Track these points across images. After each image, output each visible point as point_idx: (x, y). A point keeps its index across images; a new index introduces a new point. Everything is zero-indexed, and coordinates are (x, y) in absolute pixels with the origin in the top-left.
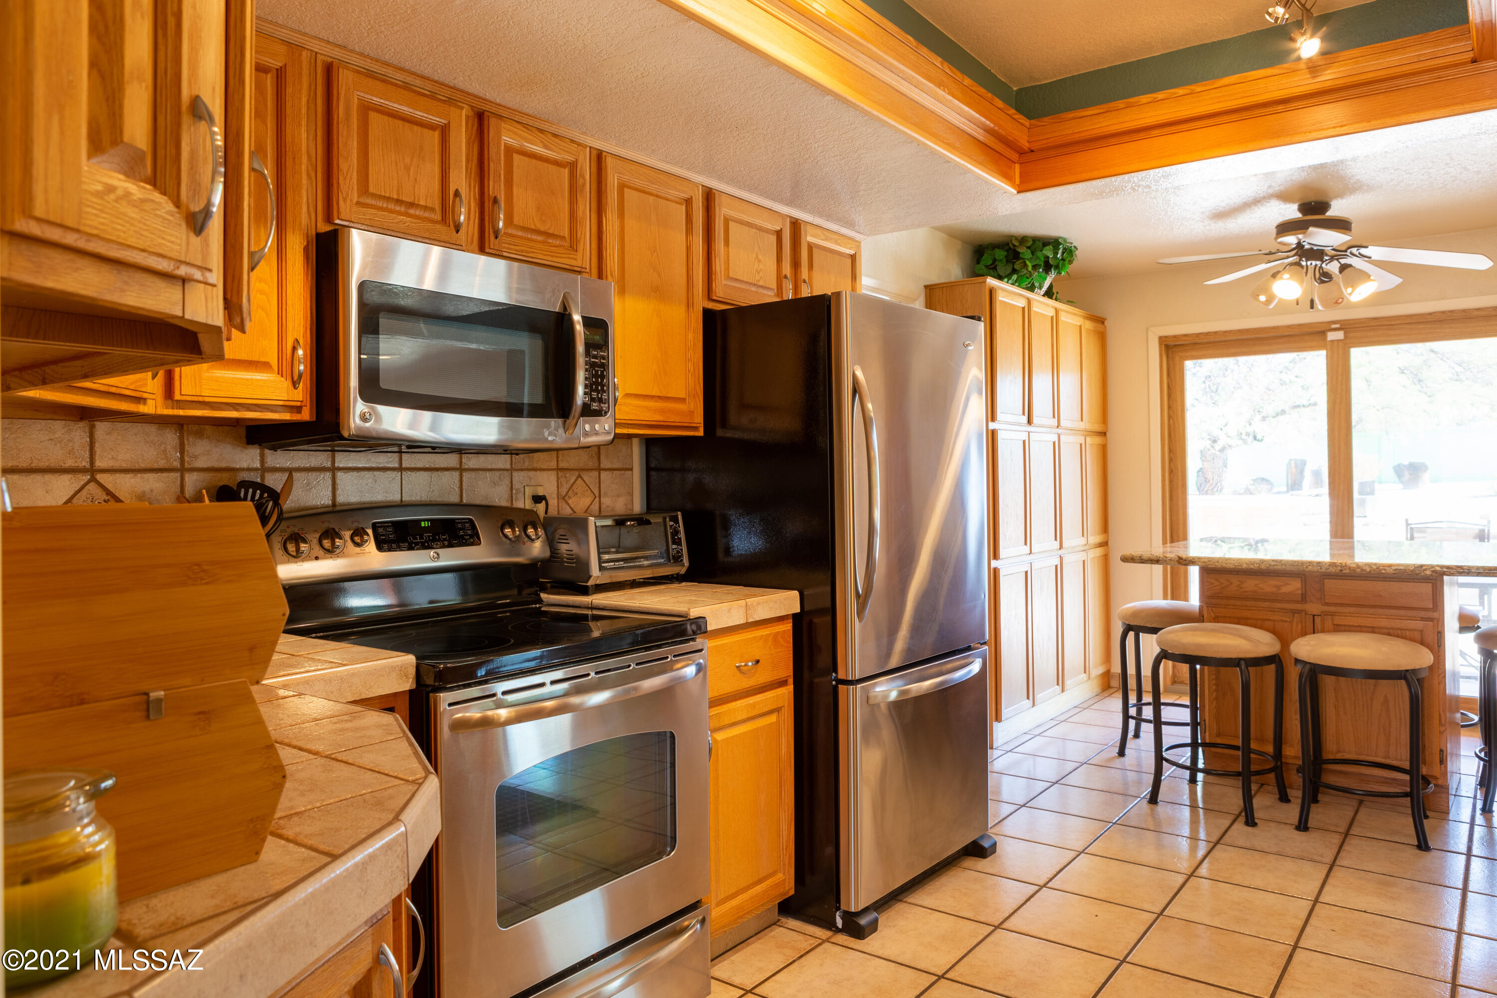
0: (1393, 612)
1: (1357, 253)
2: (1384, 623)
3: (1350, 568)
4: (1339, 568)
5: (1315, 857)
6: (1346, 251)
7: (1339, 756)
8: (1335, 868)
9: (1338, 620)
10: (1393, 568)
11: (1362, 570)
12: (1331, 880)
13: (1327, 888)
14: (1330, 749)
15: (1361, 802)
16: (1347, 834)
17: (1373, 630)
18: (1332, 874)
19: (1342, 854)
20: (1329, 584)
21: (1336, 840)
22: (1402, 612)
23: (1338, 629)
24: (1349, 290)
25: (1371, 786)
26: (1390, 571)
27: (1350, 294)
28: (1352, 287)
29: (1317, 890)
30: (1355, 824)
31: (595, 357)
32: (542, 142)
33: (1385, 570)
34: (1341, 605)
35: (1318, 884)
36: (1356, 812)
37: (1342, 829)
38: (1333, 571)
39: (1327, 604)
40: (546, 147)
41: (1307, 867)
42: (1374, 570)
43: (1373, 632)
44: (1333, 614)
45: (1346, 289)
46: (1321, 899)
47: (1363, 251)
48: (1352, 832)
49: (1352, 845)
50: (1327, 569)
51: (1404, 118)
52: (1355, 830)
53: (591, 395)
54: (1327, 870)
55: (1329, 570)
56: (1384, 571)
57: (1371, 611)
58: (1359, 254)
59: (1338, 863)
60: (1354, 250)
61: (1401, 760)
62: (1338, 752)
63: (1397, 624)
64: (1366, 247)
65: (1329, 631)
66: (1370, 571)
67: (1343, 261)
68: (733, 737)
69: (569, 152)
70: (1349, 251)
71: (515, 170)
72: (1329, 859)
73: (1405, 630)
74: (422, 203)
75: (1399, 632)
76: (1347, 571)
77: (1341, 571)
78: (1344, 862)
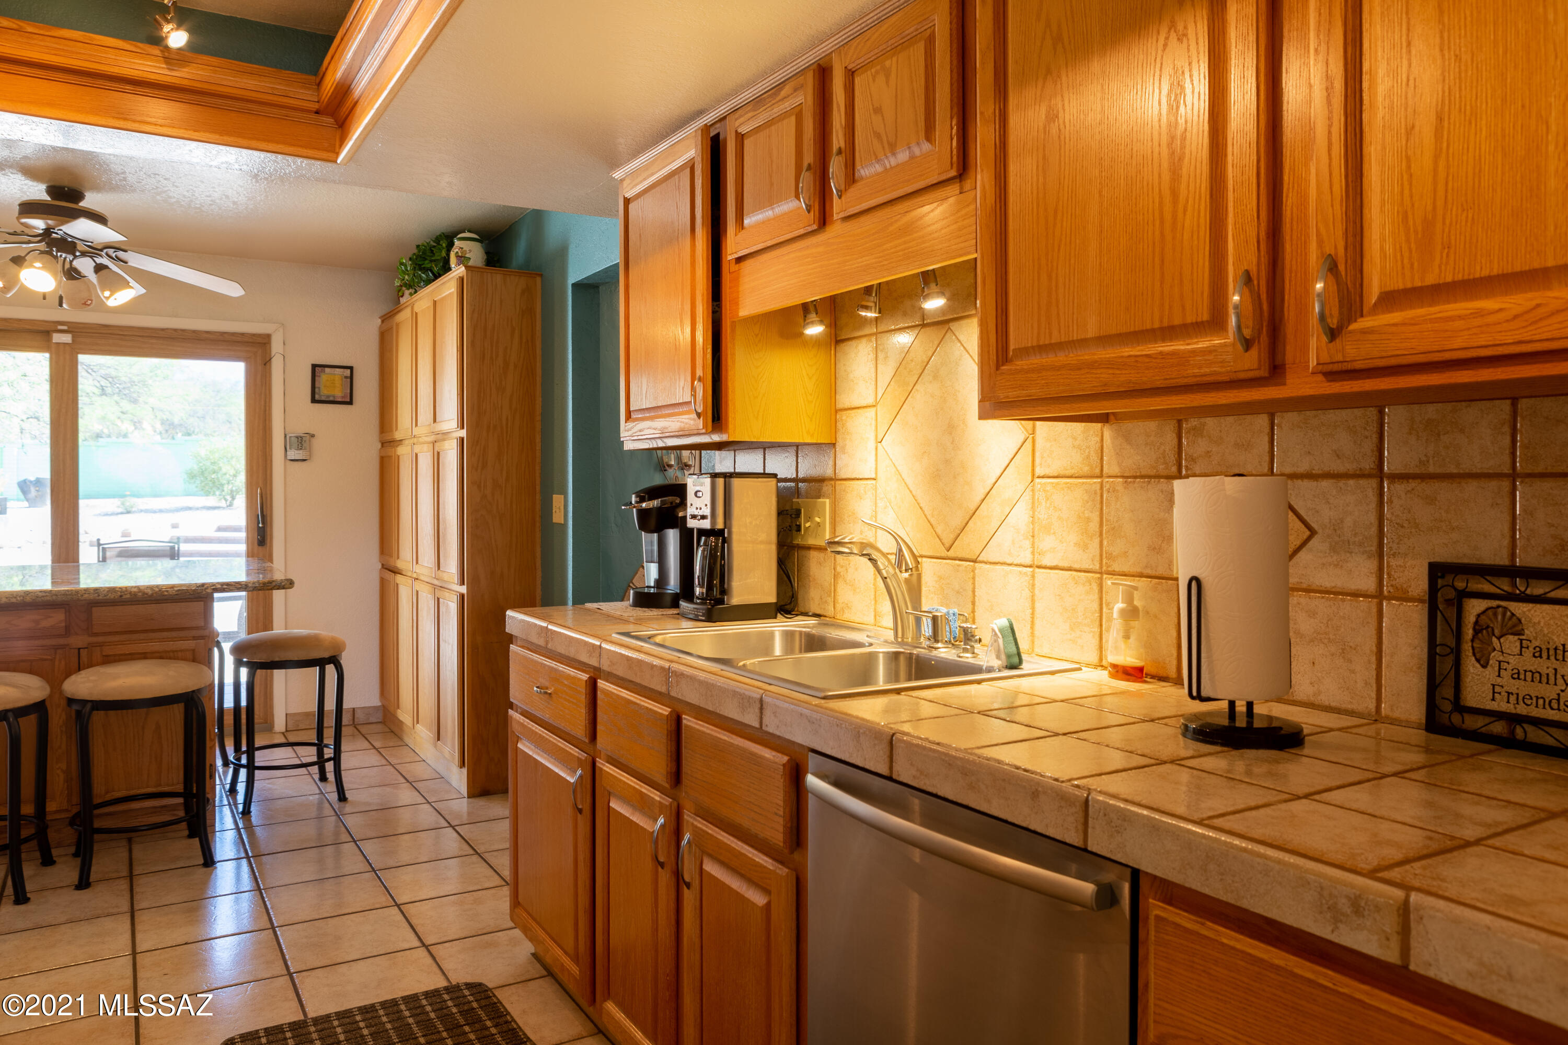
0: (165, 634)
1: (114, 256)
2: (156, 646)
3: (130, 593)
4: (119, 594)
5: (111, 911)
6: (101, 250)
7: (108, 797)
8: (136, 914)
9: (108, 651)
10: (176, 589)
11: (144, 593)
12: (138, 927)
13: (139, 937)
14: (100, 791)
15: (130, 841)
16: (131, 877)
17: (144, 656)
18: (136, 920)
19: (136, 898)
20: (97, 612)
21: (124, 885)
22: (174, 634)
23: (108, 660)
24: (107, 293)
25: (140, 820)
26: (171, 592)
27: (107, 298)
28: (110, 290)
29: (129, 942)
30: (134, 863)
33: (167, 591)
34: (110, 633)
35: (128, 936)
36: (130, 851)
37: (125, 873)
38: (112, 597)
39: (96, 635)
41: (108, 923)
42: (156, 593)
43: (145, 658)
44: (101, 645)
45: (103, 291)
46: (138, 950)
47: (121, 254)
48: (135, 873)
49: (141, 885)
50: (105, 596)
51: (254, 143)
52: (137, 870)
54: (129, 918)
55: (108, 597)
56: (166, 593)
57: (142, 636)
58: (116, 256)
59: (136, 907)
60: (111, 251)
61: (173, 785)
62: (107, 793)
63: (172, 646)
64: (125, 251)
65: (97, 664)
66: (152, 594)
67: (99, 260)
70: (105, 251)
72: (125, 906)
73: (176, 651)
75: (171, 654)
76: (128, 596)
77: (121, 596)
78: (144, 904)
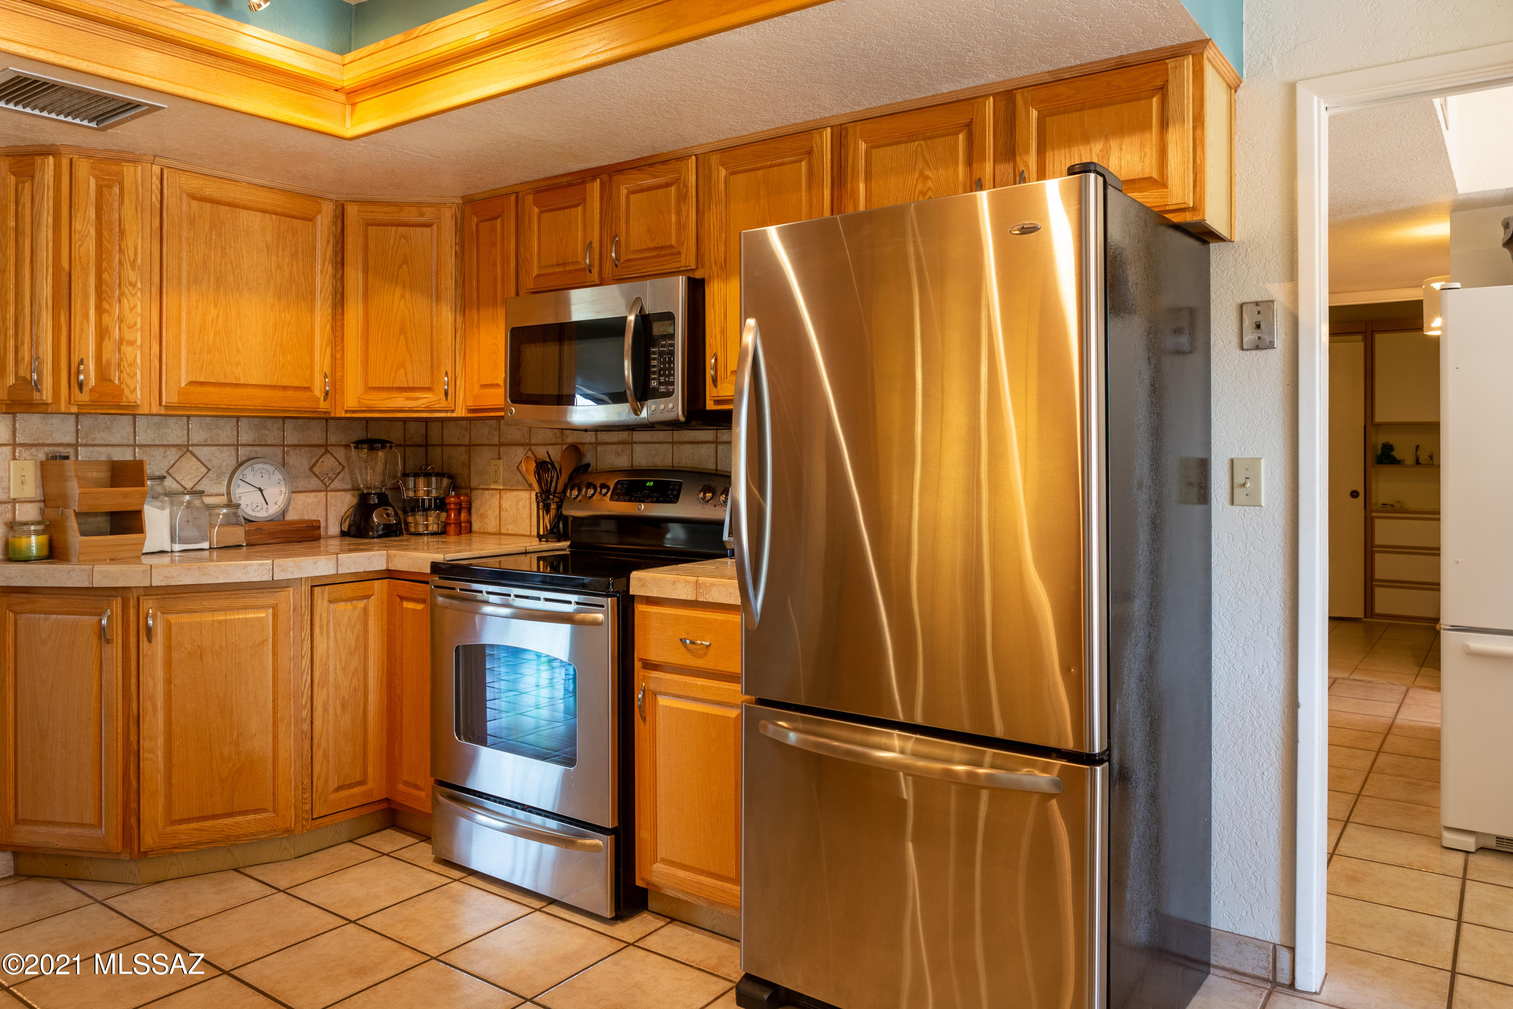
31: (664, 346)
32: (651, 174)
40: (654, 177)
53: (659, 379)
68: (677, 709)
69: (673, 171)
71: (631, 208)
74: (570, 261)
